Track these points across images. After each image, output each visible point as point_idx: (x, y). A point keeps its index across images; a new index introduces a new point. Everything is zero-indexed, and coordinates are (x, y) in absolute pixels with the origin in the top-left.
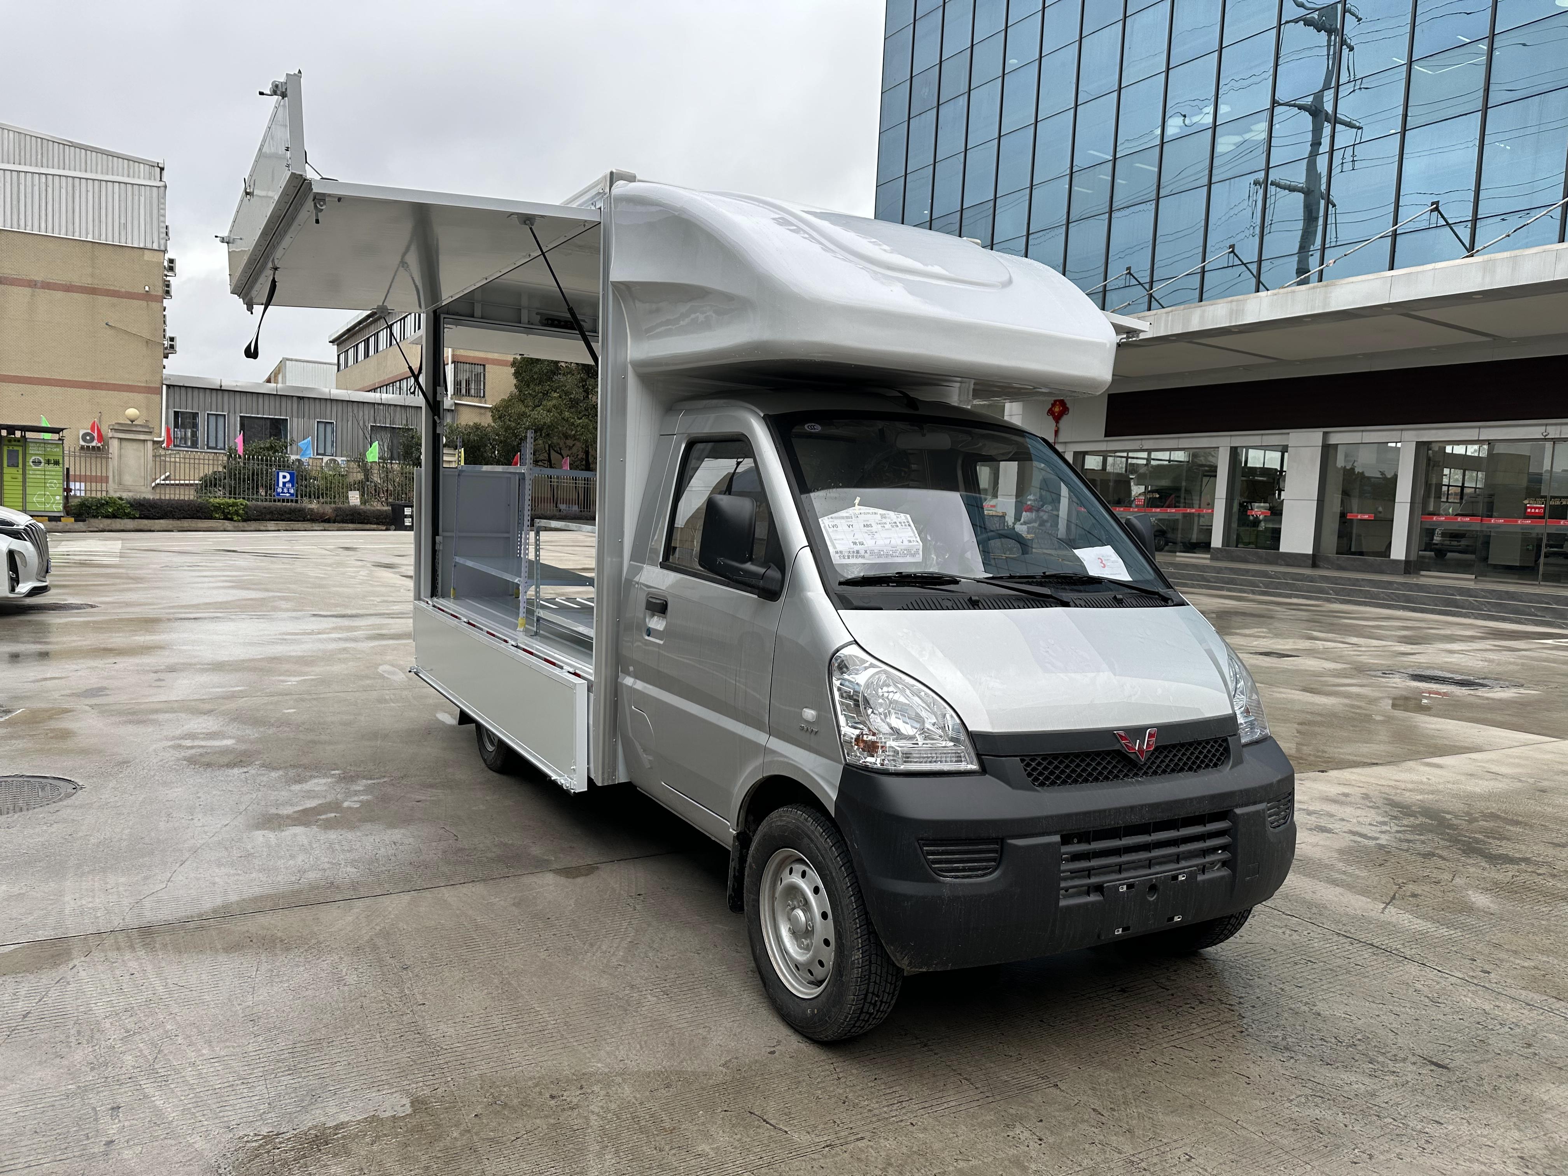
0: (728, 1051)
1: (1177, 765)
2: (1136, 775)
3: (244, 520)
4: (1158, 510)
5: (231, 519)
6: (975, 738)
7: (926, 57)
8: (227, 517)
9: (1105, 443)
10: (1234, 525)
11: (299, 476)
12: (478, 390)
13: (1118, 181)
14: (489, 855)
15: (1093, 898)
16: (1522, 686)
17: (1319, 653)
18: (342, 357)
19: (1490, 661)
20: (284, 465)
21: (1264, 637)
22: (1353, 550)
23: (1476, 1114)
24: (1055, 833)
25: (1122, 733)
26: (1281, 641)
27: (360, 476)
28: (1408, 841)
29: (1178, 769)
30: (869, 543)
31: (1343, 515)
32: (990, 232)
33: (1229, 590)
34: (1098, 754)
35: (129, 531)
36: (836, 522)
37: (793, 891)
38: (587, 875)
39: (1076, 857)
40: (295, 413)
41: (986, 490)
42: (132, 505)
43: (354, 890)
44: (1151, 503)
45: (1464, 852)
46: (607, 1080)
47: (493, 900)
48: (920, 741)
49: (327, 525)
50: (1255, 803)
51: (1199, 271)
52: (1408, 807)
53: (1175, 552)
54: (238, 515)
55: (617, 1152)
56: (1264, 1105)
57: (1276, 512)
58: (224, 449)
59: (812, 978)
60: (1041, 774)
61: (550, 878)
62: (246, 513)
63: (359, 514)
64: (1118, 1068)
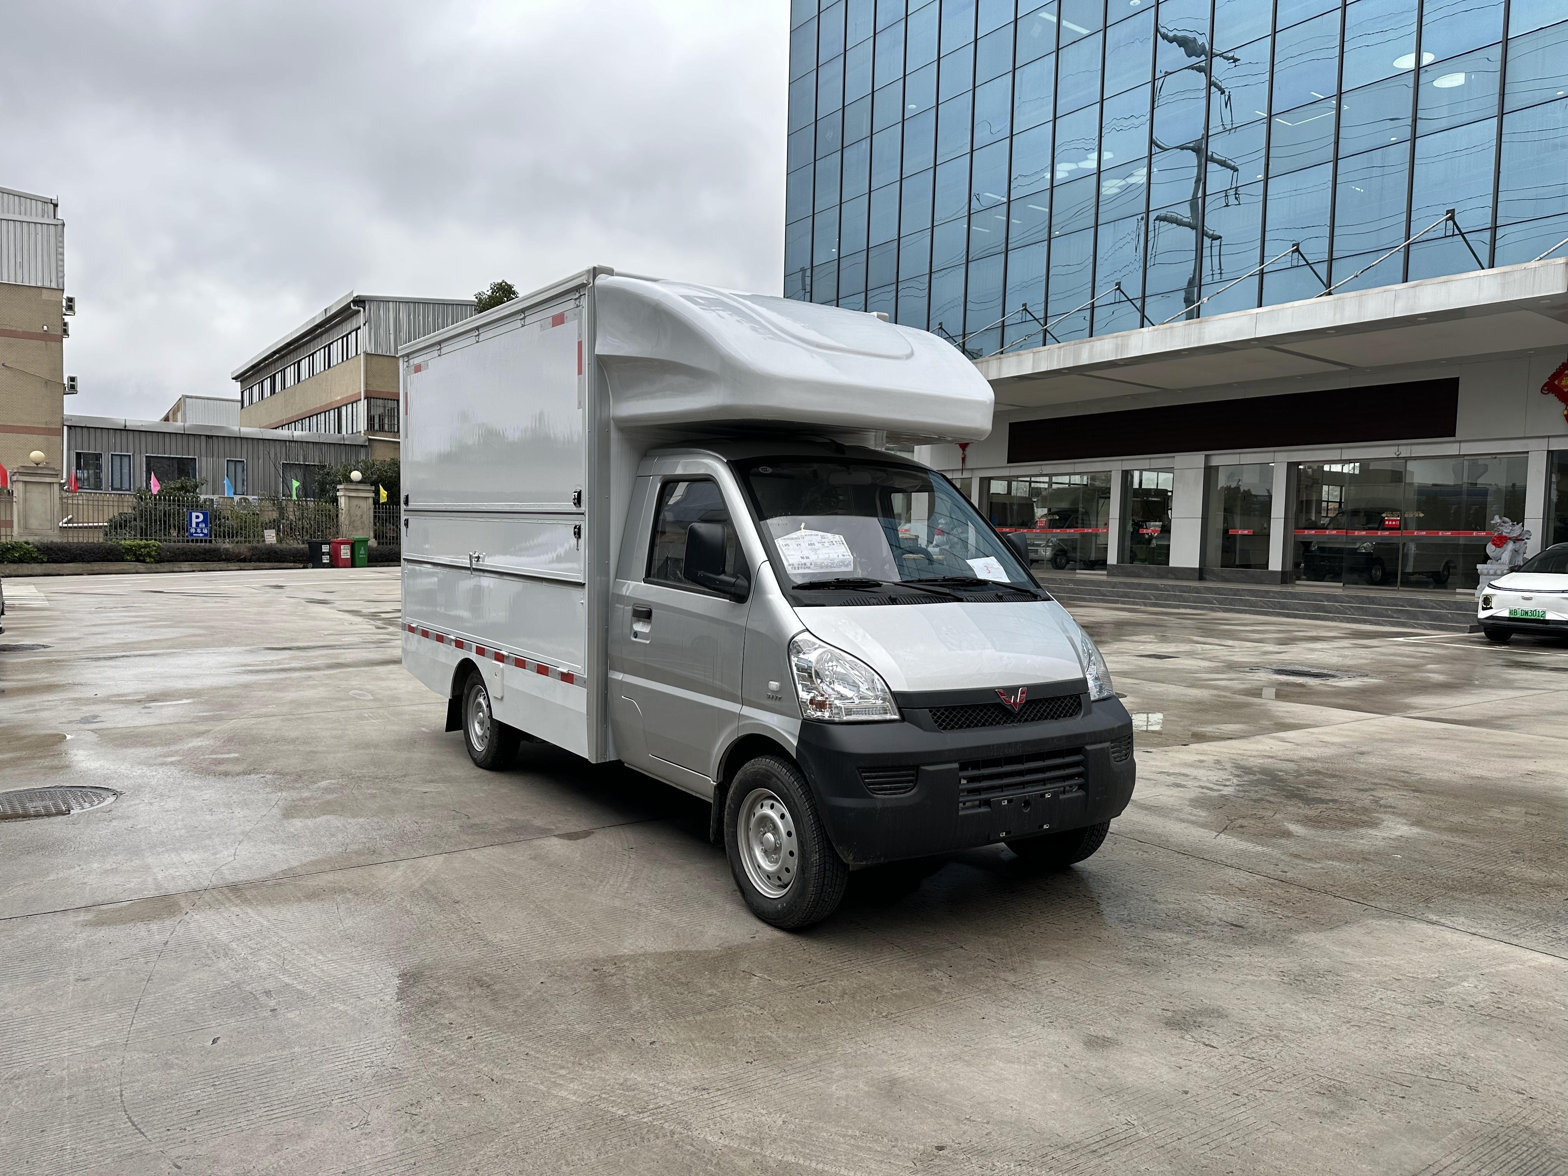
0: (721, 938)
1: (1042, 714)
2: (1012, 722)
3: (157, 562)
4: (1058, 531)
5: (144, 561)
6: (896, 696)
7: (830, 102)
8: (140, 559)
9: (1008, 469)
10: (1128, 543)
11: (212, 517)
12: (391, 425)
13: (1013, 221)
14: (500, 827)
15: (983, 810)
16: (1367, 676)
17: (1198, 654)
18: (246, 394)
19: (1345, 656)
20: (196, 506)
21: (1151, 642)
22: (1237, 563)
23: (1257, 951)
24: (955, 762)
25: (1001, 691)
26: (1165, 645)
27: (275, 515)
28: (1245, 791)
29: (1043, 717)
30: (813, 558)
31: (1226, 531)
32: (895, 271)
33: (1123, 603)
34: (984, 706)
35: (37, 576)
36: (788, 542)
37: (765, 820)
38: (585, 837)
39: (971, 780)
40: (203, 451)
41: (900, 515)
42: (39, 549)
43: (395, 855)
44: (1052, 524)
45: (1287, 797)
46: (633, 959)
47: (512, 856)
48: (857, 701)
49: (242, 565)
50: (1101, 742)
51: (1089, 306)
52: (1250, 768)
53: (1075, 570)
54: (150, 556)
55: (650, 997)
56: (1109, 952)
57: (1166, 530)
58: (130, 490)
59: (781, 883)
60: (944, 721)
61: (555, 840)
62: (159, 554)
63: (276, 552)
64: (1007, 936)
